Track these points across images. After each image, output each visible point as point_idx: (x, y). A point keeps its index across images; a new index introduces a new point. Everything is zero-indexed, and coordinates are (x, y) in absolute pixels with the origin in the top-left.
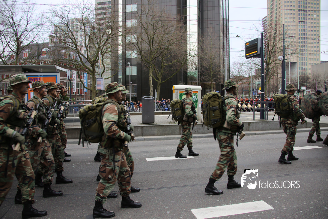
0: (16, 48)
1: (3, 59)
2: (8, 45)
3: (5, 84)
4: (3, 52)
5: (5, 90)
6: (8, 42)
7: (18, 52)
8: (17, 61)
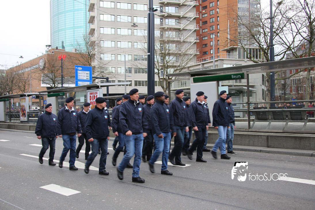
0: (310, 35)
1: (293, 50)
2: (298, 33)
3: (294, 79)
4: (294, 41)
5: (293, 88)
6: (298, 29)
7: (311, 40)
8: (310, 50)
